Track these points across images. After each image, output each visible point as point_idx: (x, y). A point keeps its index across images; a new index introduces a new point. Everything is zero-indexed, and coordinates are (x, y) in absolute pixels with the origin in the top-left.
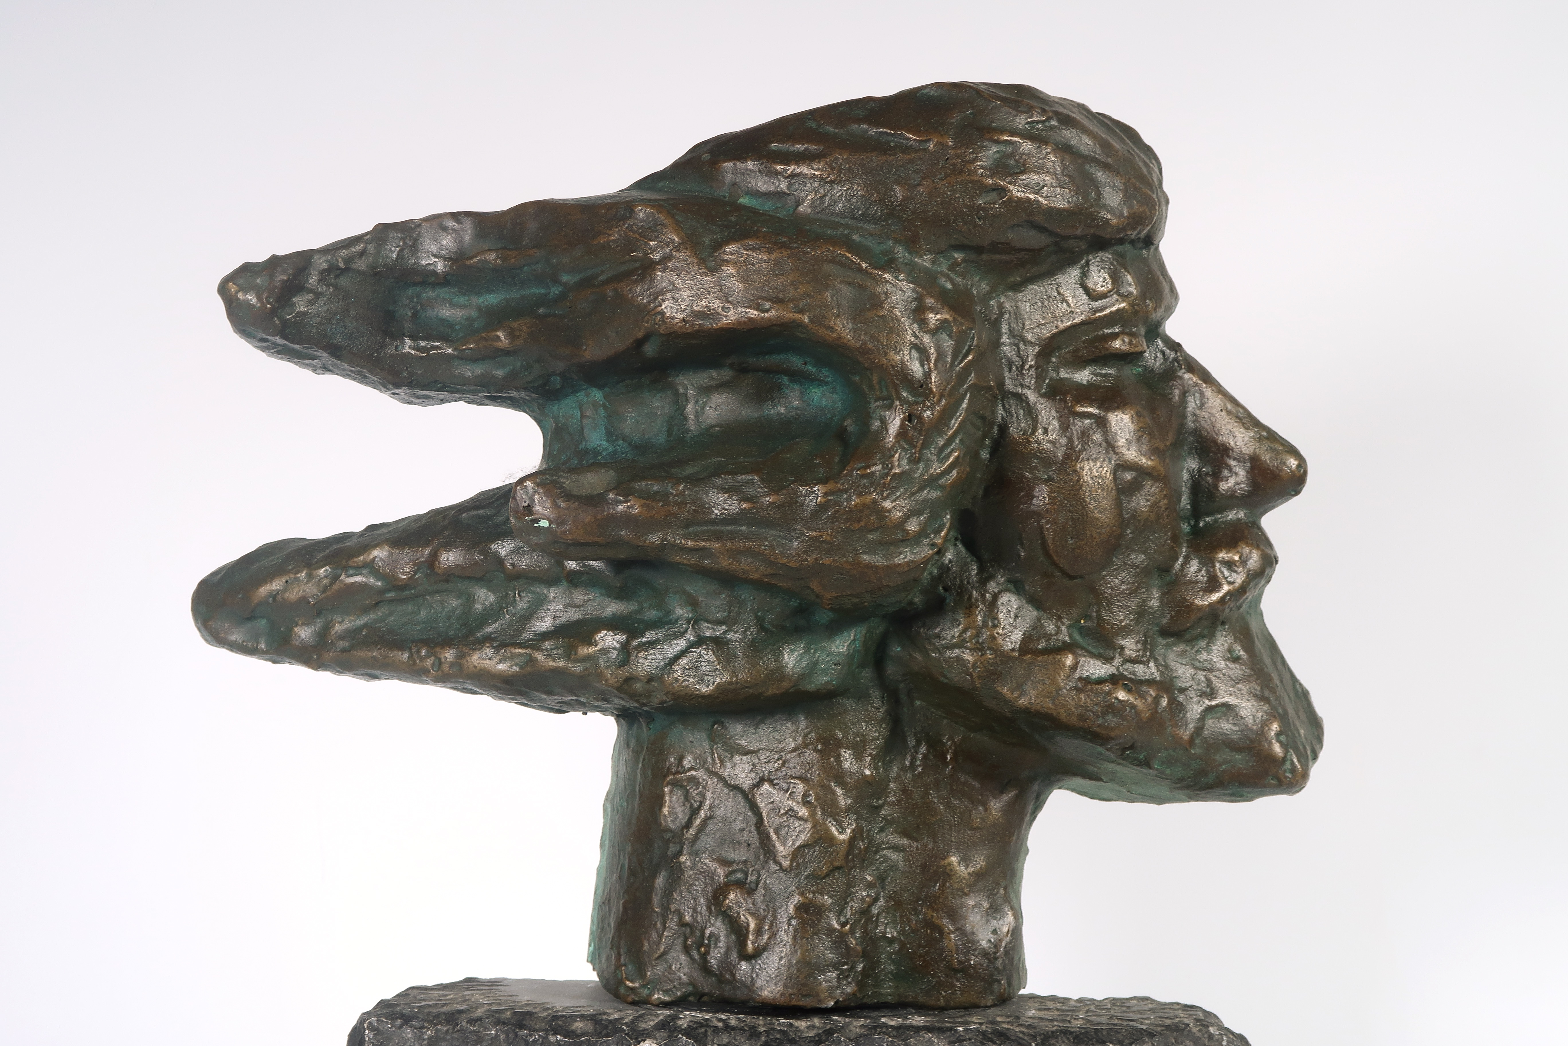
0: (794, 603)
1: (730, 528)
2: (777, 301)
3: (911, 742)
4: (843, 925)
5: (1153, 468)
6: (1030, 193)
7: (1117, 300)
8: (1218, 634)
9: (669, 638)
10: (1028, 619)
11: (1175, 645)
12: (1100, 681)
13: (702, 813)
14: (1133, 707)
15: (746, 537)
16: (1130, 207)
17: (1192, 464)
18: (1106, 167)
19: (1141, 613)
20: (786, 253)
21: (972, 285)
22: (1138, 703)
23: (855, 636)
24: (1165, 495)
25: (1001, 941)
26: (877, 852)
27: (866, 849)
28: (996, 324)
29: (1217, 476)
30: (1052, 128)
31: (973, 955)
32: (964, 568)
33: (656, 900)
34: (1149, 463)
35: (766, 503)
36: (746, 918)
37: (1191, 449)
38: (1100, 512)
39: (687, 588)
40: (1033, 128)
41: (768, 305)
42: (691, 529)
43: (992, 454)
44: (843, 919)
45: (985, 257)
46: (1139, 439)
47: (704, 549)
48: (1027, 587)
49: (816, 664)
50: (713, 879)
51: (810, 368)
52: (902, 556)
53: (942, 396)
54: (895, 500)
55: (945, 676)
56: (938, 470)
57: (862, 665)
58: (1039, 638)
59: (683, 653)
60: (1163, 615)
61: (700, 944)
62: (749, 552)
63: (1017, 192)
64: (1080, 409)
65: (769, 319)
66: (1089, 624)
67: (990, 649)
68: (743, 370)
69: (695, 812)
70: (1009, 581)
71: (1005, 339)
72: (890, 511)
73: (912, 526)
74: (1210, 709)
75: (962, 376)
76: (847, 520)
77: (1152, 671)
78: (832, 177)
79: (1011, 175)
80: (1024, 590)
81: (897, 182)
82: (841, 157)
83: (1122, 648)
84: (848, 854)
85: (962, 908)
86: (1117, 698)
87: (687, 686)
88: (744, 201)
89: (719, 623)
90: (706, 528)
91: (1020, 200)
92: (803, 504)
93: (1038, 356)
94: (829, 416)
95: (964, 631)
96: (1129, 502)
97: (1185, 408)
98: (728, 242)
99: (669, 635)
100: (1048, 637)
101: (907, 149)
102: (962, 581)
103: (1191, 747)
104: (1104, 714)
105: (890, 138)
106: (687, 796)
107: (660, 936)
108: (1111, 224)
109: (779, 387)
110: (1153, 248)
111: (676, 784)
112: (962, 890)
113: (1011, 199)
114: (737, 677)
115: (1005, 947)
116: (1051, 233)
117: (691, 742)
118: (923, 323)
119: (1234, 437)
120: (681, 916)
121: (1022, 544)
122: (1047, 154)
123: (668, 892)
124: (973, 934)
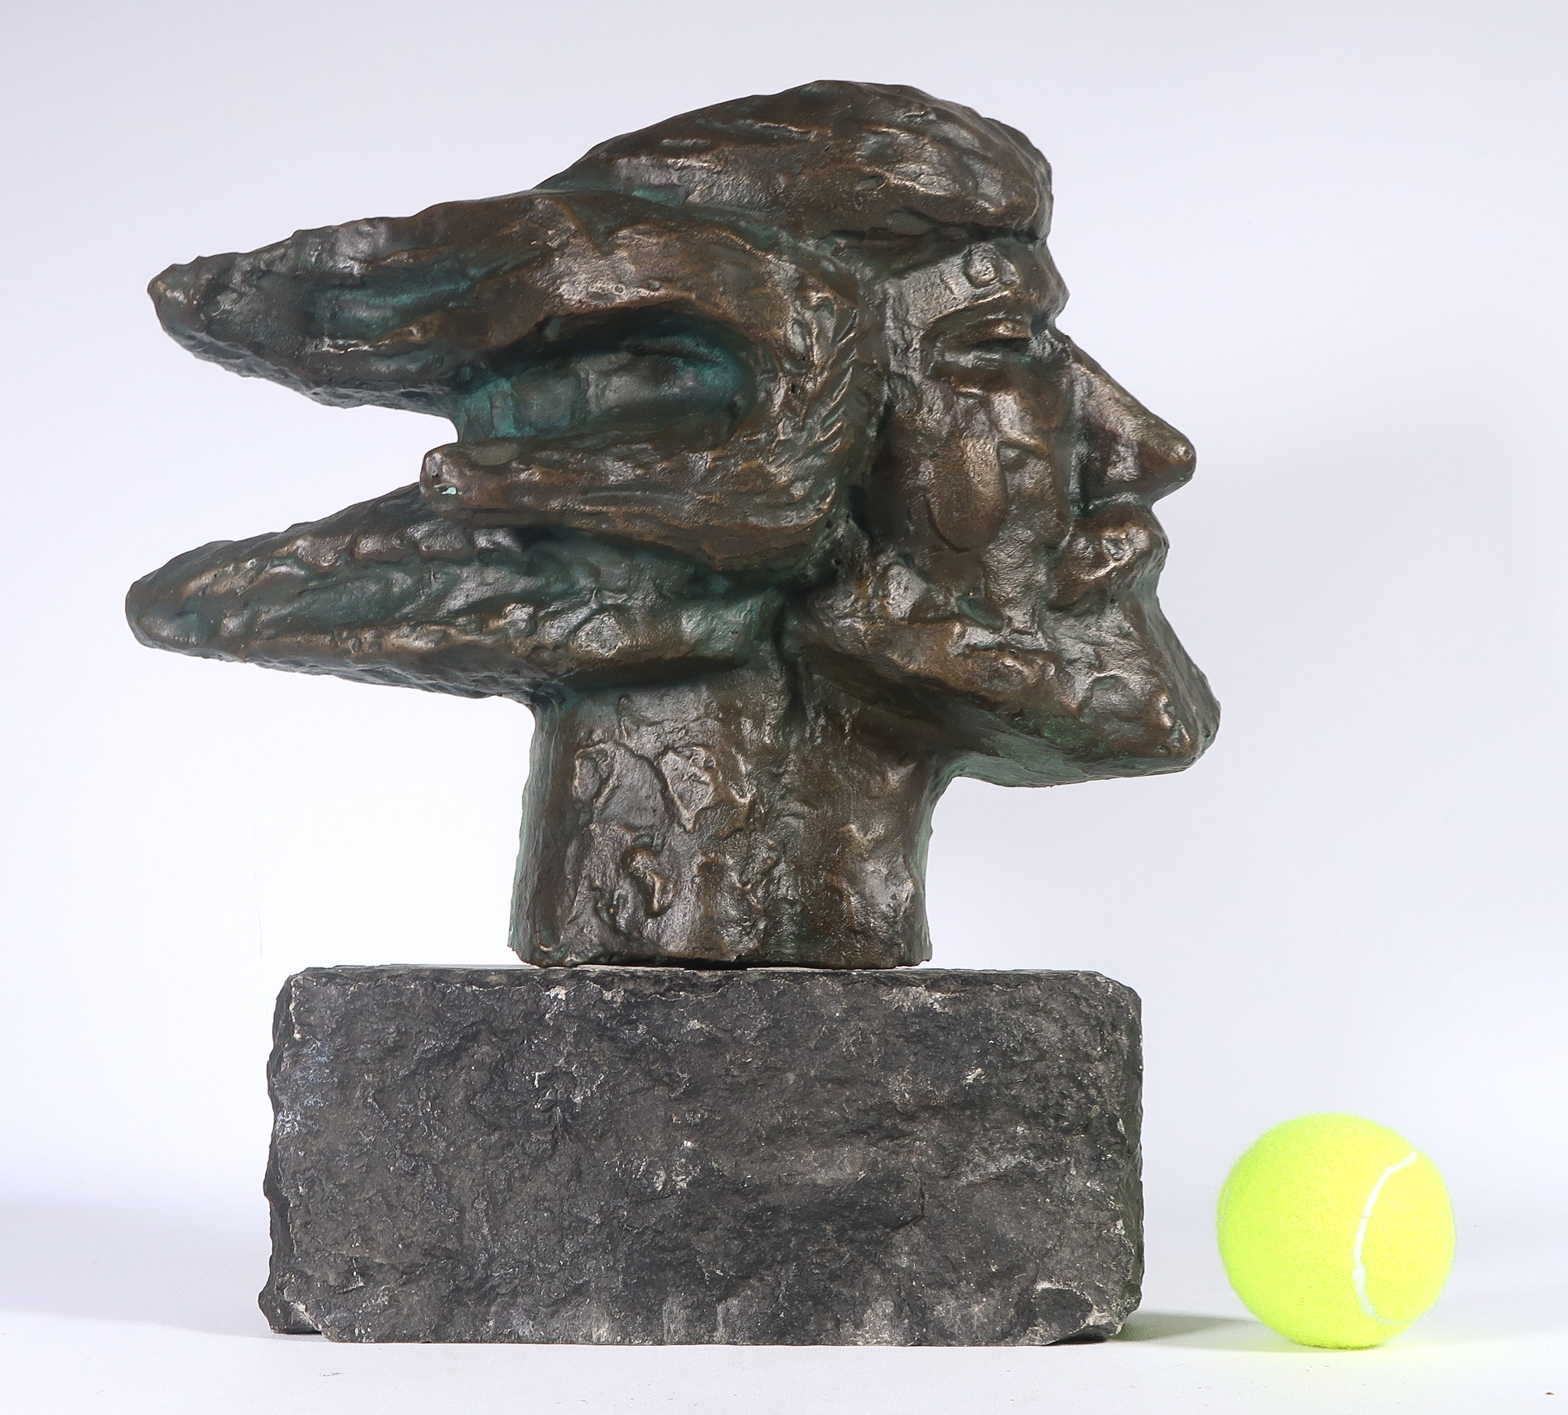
0: (690, 570)
1: (625, 493)
2: (666, 280)
3: (811, 715)
4: (745, 884)
5: (1036, 446)
6: (907, 180)
7: (1000, 288)
8: (1108, 611)
9: (573, 608)
10: (917, 591)
11: (1063, 619)
12: (987, 648)
13: (611, 783)
14: (1020, 673)
15: (640, 502)
16: (1009, 197)
17: (1081, 449)
18: (984, 159)
19: (1028, 587)
20: (674, 236)
21: (856, 271)
22: (1026, 671)
23: (751, 606)
24: (1050, 474)
25: (900, 905)
26: (778, 818)
27: (767, 813)
28: (881, 307)
29: (1106, 462)
30: (931, 122)
31: (873, 917)
32: (856, 542)
33: (568, 868)
34: (1032, 441)
35: (658, 469)
36: (652, 878)
37: (1079, 435)
38: (984, 487)
39: (590, 559)
40: (912, 121)
41: (657, 284)
42: (589, 495)
43: (879, 432)
44: (744, 879)
45: (866, 242)
46: (1022, 419)
47: (601, 513)
48: (916, 561)
49: (713, 631)
50: (620, 844)
51: (702, 350)
52: (789, 519)
53: (823, 369)
54: (780, 466)
55: (839, 646)
56: (822, 439)
57: (760, 638)
58: (928, 609)
59: (587, 620)
60: (1051, 590)
61: (609, 905)
62: (642, 515)
63: (894, 180)
64: (965, 390)
65: (659, 297)
66: (977, 596)
67: (880, 617)
68: (639, 353)
69: (604, 782)
70: (899, 555)
71: (890, 323)
72: (775, 475)
73: (798, 491)
74: (1098, 680)
75: (844, 352)
76: (734, 484)
77: (1041, 642)
78: (719, 168)
79: (889, 163)
80: (913, 563)
81: (781, 171)
82: (727, 149)
83: (1010, 619)
84: (748, 819)
85: (860, 873)
86: (1003, 664)
87: (591, 651)
88: (638, 193)
89: (621, 591)
90: (603, 494)
91: (897, 186)
92: (693, 469)
93: (923, 339)
94: (721, 394)
95: (856, 601)
96: (1013, 479)
97: (1073, 396)
98: (620, 228)
99: (574, 604)
100: (937, 608)
101: (790, 141)
102: (853, 555)
103: (1079, 716)
104: (991, 678)
105: (773, 131)
106: (596, 768)
107: (573, 901)
108: (989, 213)
109: (674, 369)
110: (1039, 243)
111: (586, 757)
112: (861, 855)
113: (888, 186)
114: (637, 641)
115: (905, 912)
116: (929, 220)
117: (600, 717)
118: (805, 301)
119: (1122, 424)
120: (591, 881)
121: (910, 519)
122: (924, 145)
123: (579, 859)
124: (873, 897)
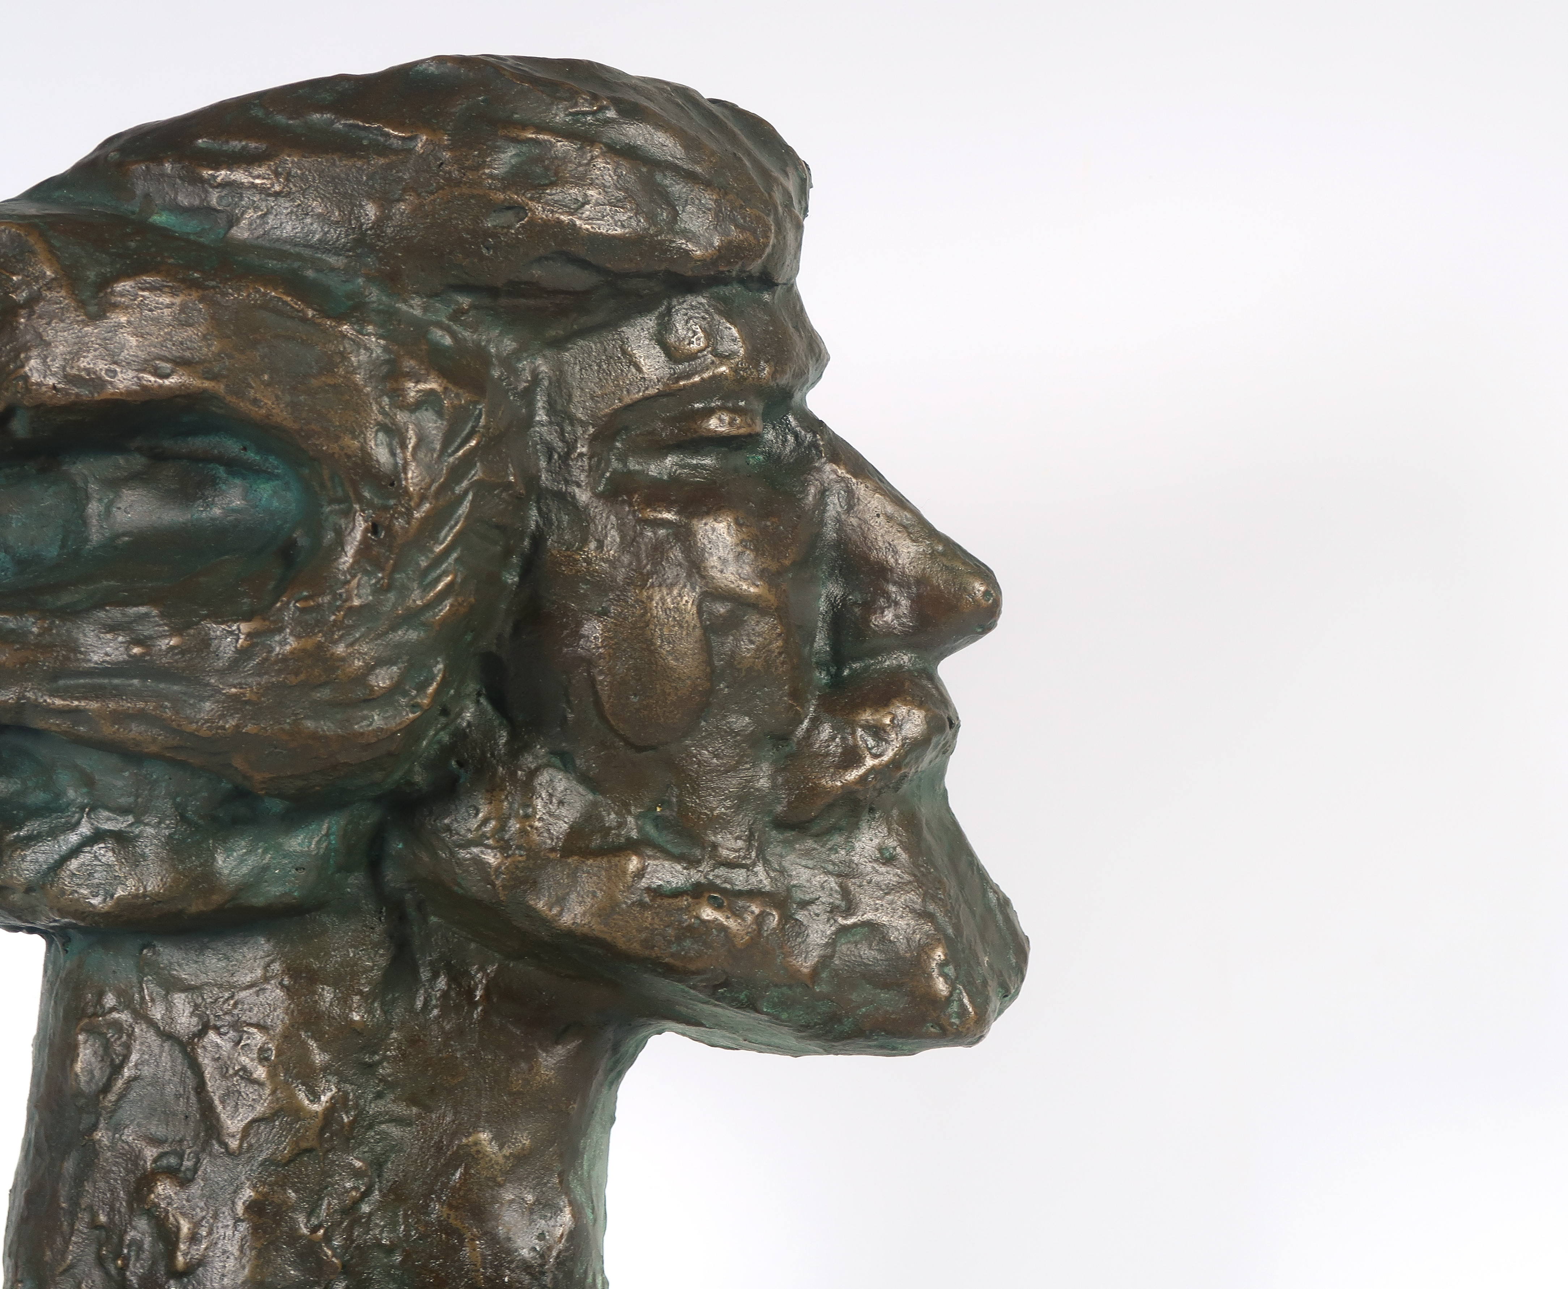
0: (226, 785)
1: (116, 681)
2: (181, 363)
3: (425, 974)
4: (314, 1230)
5: (758, 597)
6: (561, 214)
7: (713, 362)
8: (864, 825)
9: (54, 833)
10: (578, 805)
11: (796, 841)
12: (677, 893)
13: (127, 1073)
14: (723, 929)
15: (138, 695)
16: (726, 233)
17: (833, 589)
18: (690, 177)
19: (743, 798)
20: (195, 295)
21: (489, 341)
22: (732, 924)
23: (329, 828)
24: (780, 635)
25: (550, 1249)
26: (370, 1127)
27: (352, 1123)
28: (528, 395)
29: (869, 607)
30: (608, 122)
31: (508, 1268)
32: (490, 735)
33: (64, 1192)
34: (752, 590)
35: (164, 647)
36: (176, 1220)
37: (833, 568)
38: (677, 660)
39: (79, 762)
40: (578, 121)
41: (167, 366)
42: (61, 683)
43: (522, 577)
44: (314, 1221)
45: (504, 301)
46: (739, 556)
47: (77, 710)
48: (578, 762)
49: (267, 868)
50: (136, 1165)
51: (252, 456)
52: (365, 723)
53: (423, 498)
54: (352, 644)
55: (459, 885)
56: (419, 603)
57: (346, 868)
58: (592, 833)
59: (75, 852)
60: (778, 800)
61: (118, 1255)
62: (141, 716)
63: (540, 211)
64: (651, 515)
65: (170, 388)
66: (667, 813)
67: (519, 847)
68: (158, 457)
69: (117, 1069)
70: (553, 753)
71: (541, 416)
72: (343, 659)
73: (382, 680)
74: (844, 930)
75: (457, 472)
76: (279, 672)
77: (761, 878)
78: (277, 188)
79: (535, 187)
80: (574, 766)
81: (370, 197)
82: (290, 161)
83: (715, 846)
84: (322, 1131)
85: (493, 1203)
86: (698, 917)
87: (78, 900)
88: (160, 219)
89: (124, 811)
90: (82, 681)
91: (546, 223)
92: (218, 649)
93: (593, 440)
94: (279, 522)
95: (485, 822)
96: (723, 644)
97: (824, 511)
98: (117, 278)
99: (56, 827)
100: (606, 831)
101: (384, 150)
102: (483, 753)
103: (814, 983)
104: (679, 939)
105: (363, 134)
106: (107, 1046)
107: (67, 1242)
108: (692, 258)
109: (213, 482)
110: (779, 290)
111: (91, 1031)
112: (493, 1179)
113: (532, 222)
114: (145, 888)
115: (558, 1256)
116: (598, 270)
117: (114, 972)
118: (397, 395)
119: (895, 552)
120: (94, 1216)
121: (568, 702)
122: (592, 158)
123: (79, 1181)
124: (509, 1239)
